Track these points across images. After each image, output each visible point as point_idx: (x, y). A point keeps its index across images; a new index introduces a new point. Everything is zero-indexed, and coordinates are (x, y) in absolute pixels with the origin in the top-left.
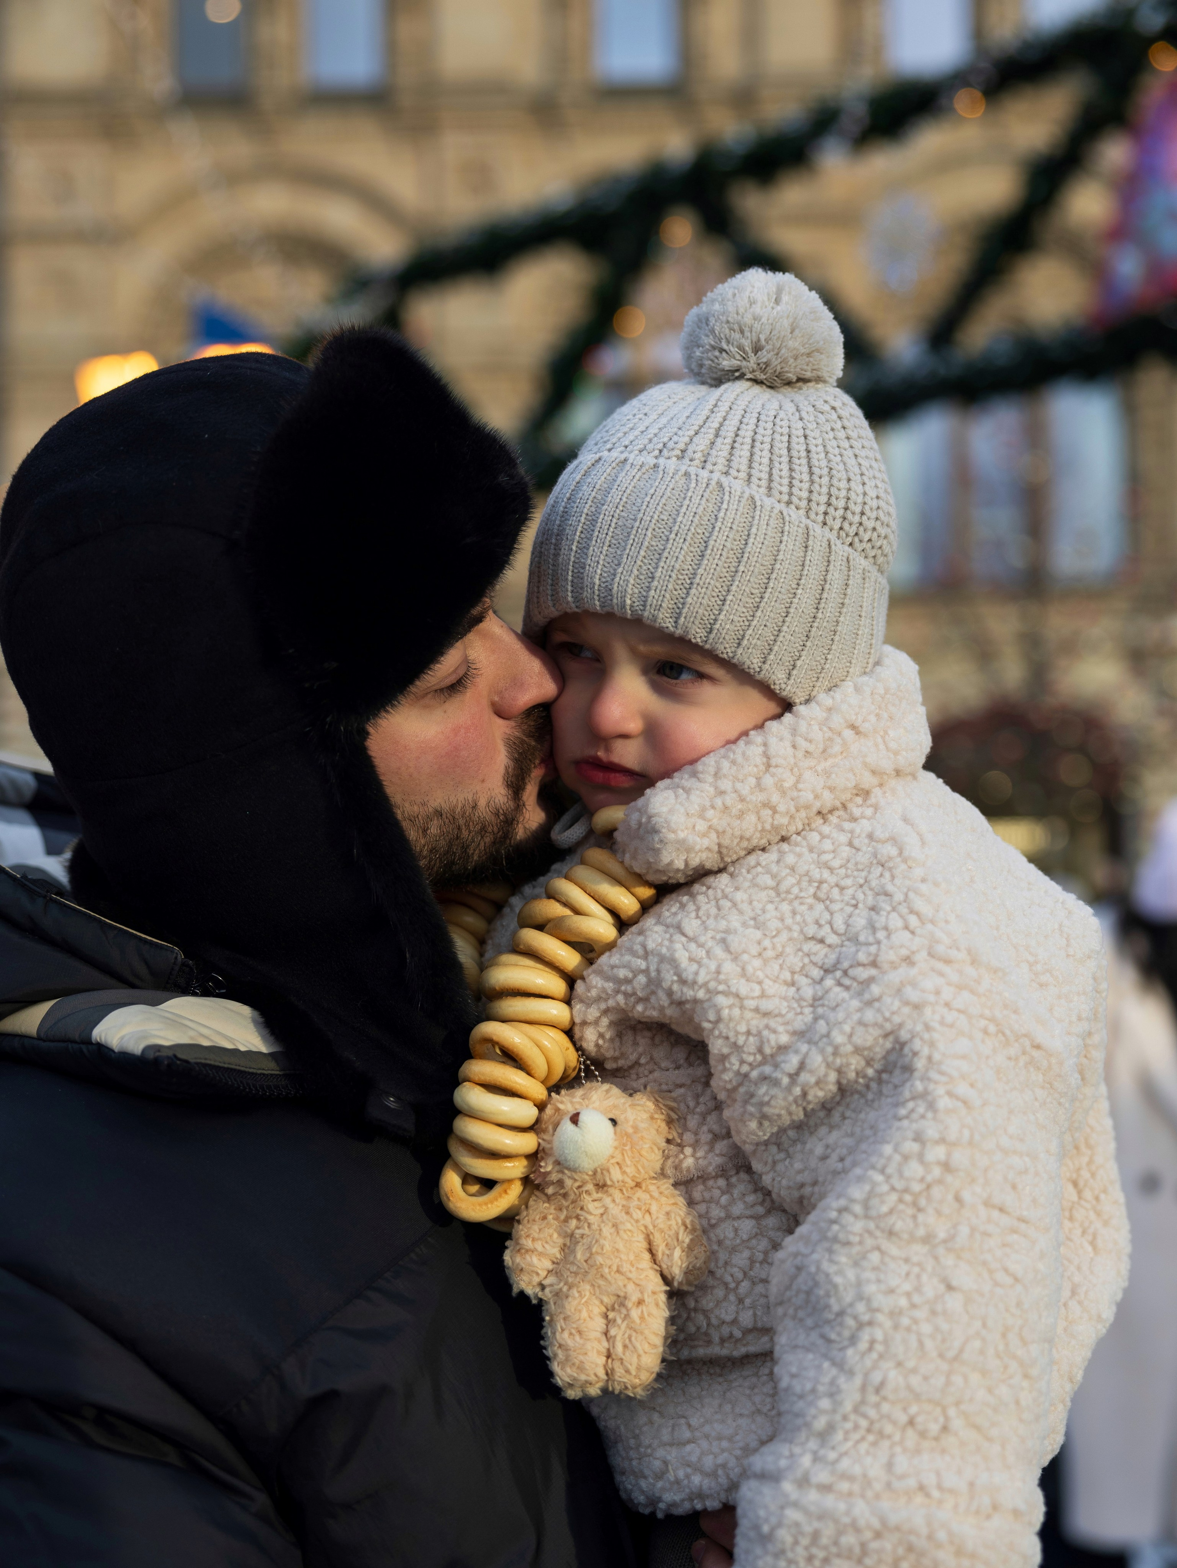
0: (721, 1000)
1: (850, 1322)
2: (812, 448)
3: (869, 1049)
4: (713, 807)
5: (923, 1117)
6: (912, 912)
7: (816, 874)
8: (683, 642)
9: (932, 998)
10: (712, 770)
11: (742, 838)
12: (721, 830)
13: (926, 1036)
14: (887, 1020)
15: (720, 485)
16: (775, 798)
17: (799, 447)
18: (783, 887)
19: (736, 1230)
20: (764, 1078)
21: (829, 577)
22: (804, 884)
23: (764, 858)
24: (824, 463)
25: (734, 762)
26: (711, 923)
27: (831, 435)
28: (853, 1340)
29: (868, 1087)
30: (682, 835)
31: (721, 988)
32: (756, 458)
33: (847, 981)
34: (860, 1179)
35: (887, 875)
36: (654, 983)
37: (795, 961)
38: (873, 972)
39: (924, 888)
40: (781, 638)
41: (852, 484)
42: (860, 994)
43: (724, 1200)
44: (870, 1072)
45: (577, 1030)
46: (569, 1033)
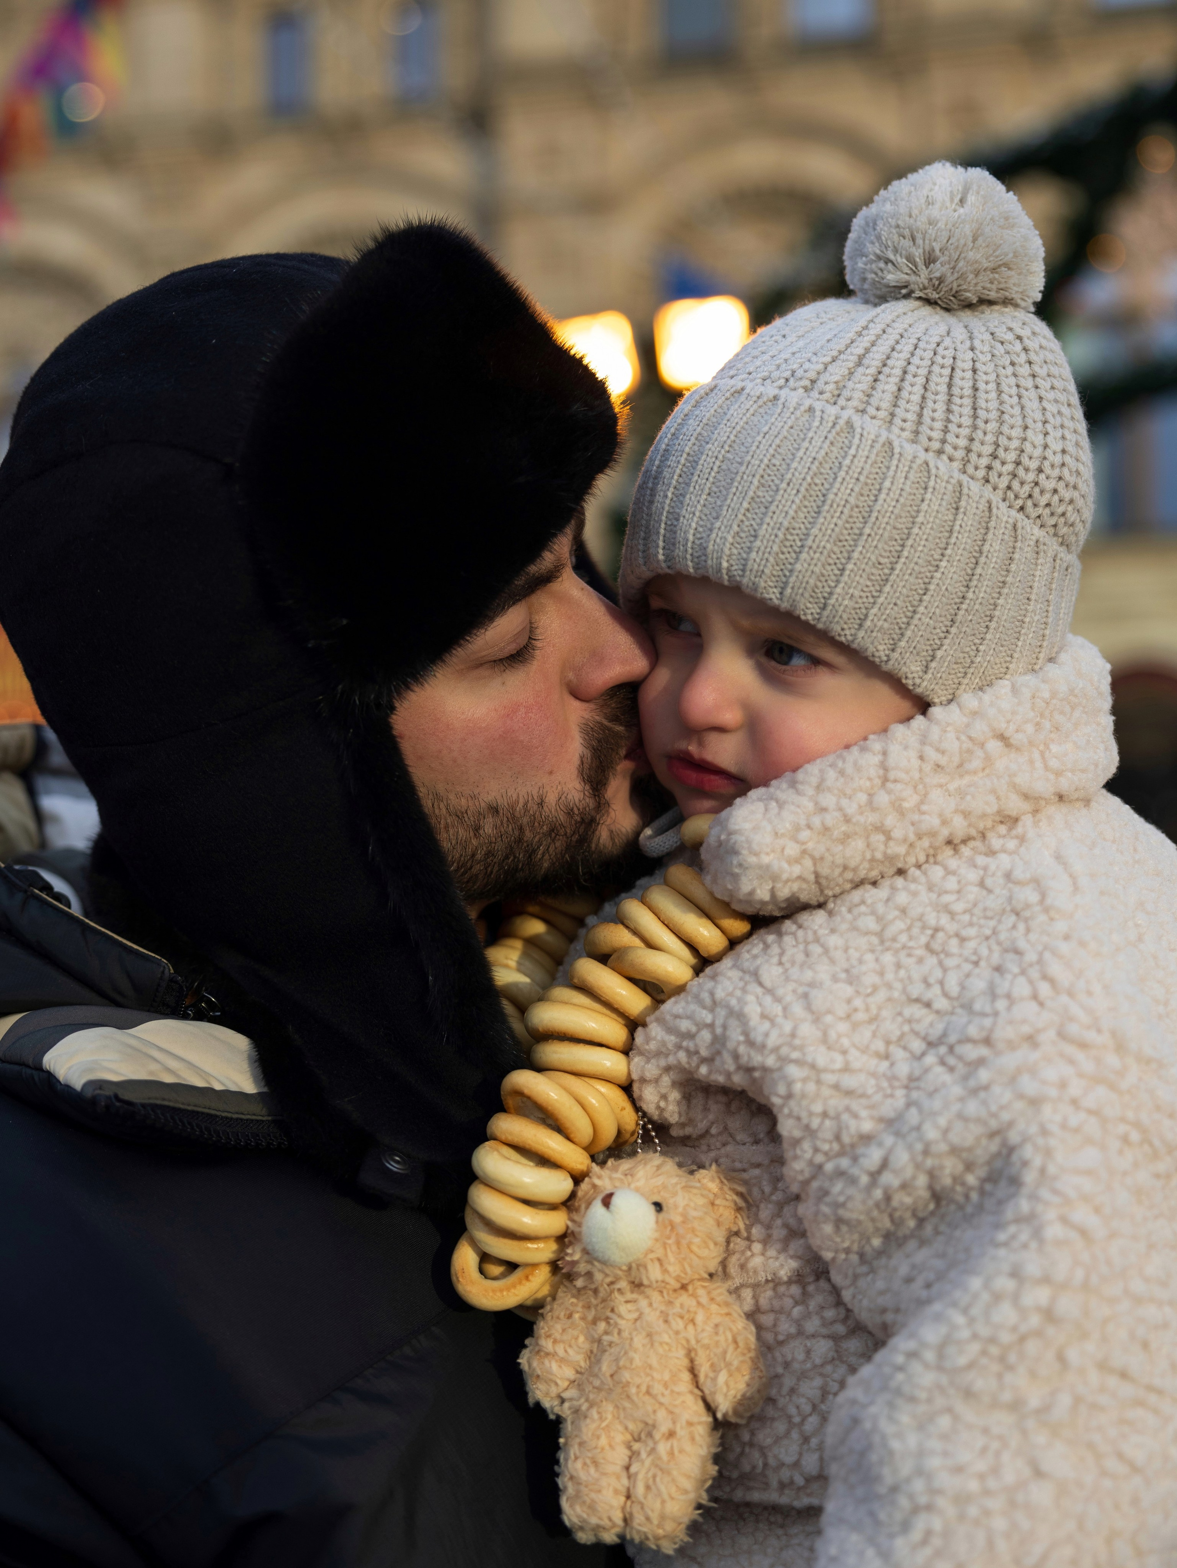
0: (793, 1071)
1: (904, 1502)
2: (981, 385)
3: (970, 1150)
4: (809, 827)
5: (1025, 1246)
6: (1045, 977)
7: (932, 919)
8: (790, 617)
9: (1053, 1092)
10: (814, 781)
11: (845, 868)
12: (817, 855)
13: (1040, 1141)
14: (994, 1115)
15: (849, 424)
16: (890, 821)
17: (964, 383)
18: (889, 933)
19: (808, 1352)
20: (840, 1173)
21: (986, 548)
22: (915, 931)
23: (870, 894)
24: (993, 405)
25: (842, 773)
26: (794, 972)
27: (1010, 370)
28: (906, 1527)
29: (967, 1197)
30: (766, 859)
31: (795, 1055)
32: (905, 394)
33: (951, 1061)
34: (938, 1318)
35: (1021, 927)
36: (719, 1041)
37: (891, 1027)
38: (983, 1051)
39: (1064, 948)
40: (915, 621)
41: (1029, 433)
42: (966, 1078)
43: (797, 1311)
44: (971, 1179)
45: (636, 1087)
46: (627, 1088)
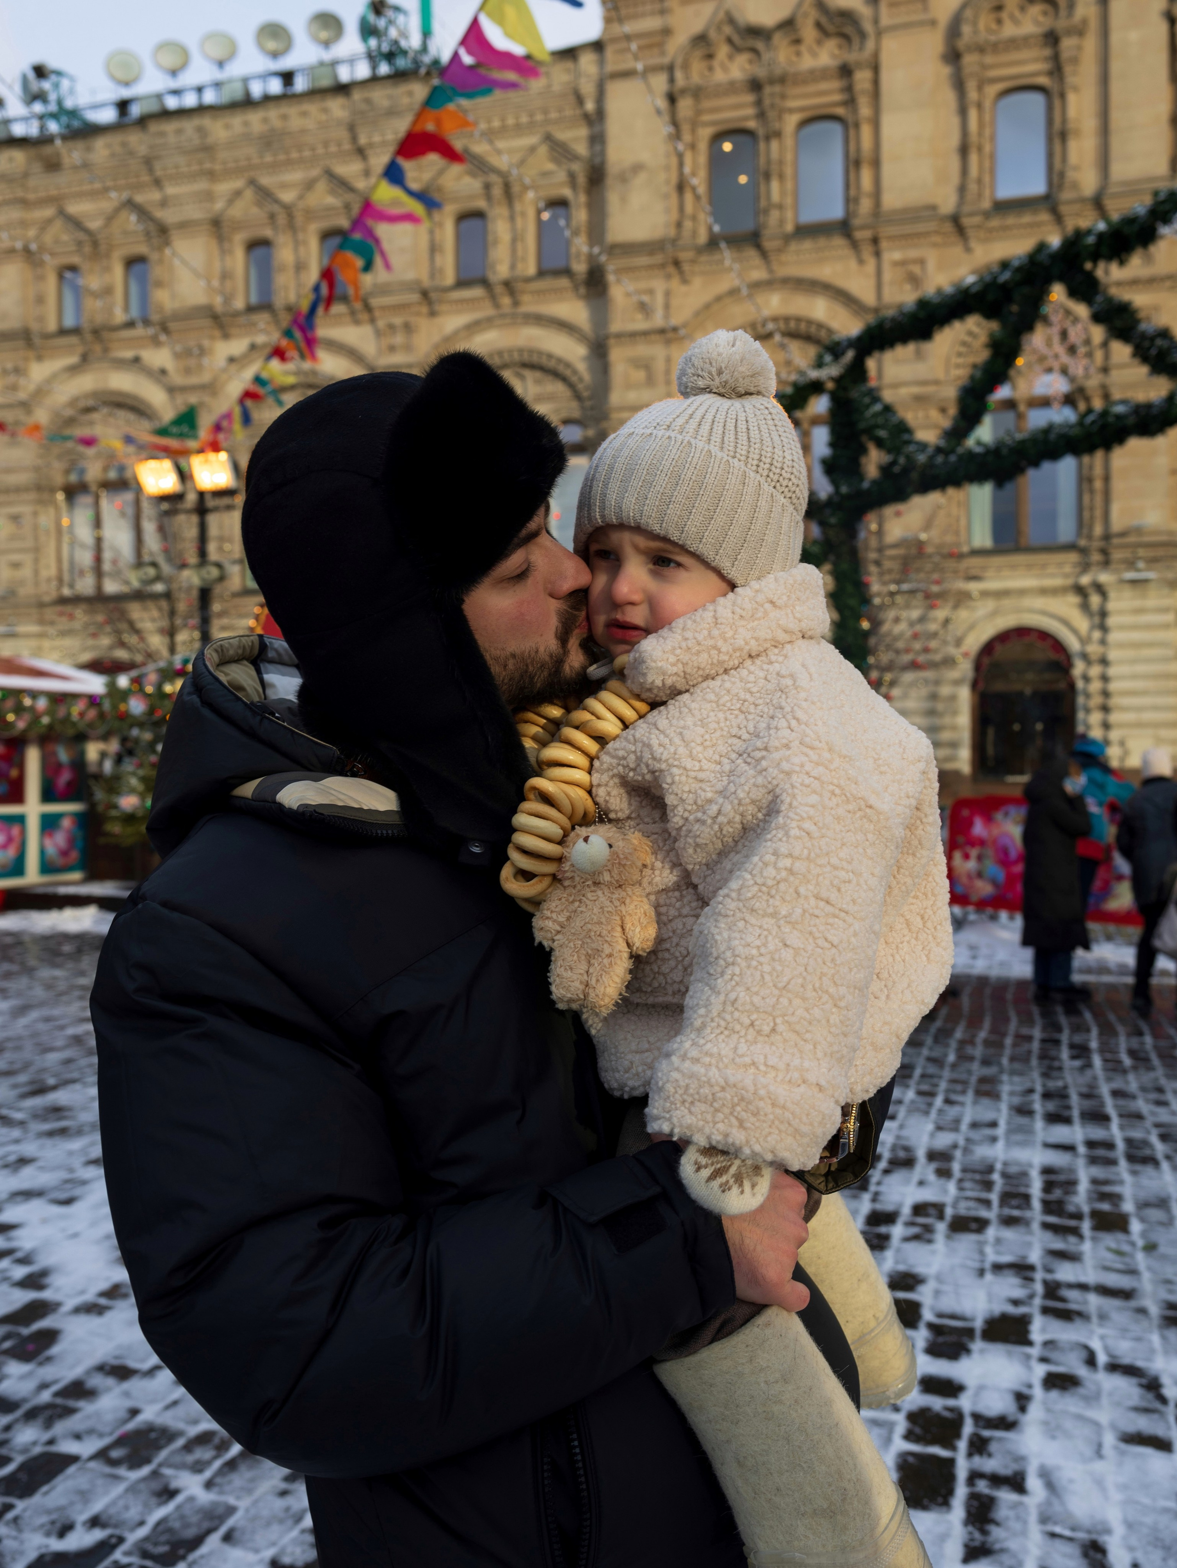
0: (674, 771)
3: (760, 801)
4: (680, 648)
5: (780, 839)
6: (794, 718)
7: (742, 696)
9: (797, 769)
10: (681, 626)
11: (699, 668)
12: (684, 661)
13: (790, 792)
14: (770, 783)
16: (720, 643)
18: (721, 702)
20: (698, 820)
22: (734, 702)
23: (711, 683)
25: (695, 621)
26: (674, 722)
29: (758, 825)
31: (676, 763)
33: (749, 760)
34: (739, 878)
35: (784, 697)
36: (639, 759)
37: (722, 748)
38: (764, 753)
39: (804, 704)
42: (755, 767)
43: (678, 904)
44: (760, 815)
45: (594, 790)
46: (590, 792)
